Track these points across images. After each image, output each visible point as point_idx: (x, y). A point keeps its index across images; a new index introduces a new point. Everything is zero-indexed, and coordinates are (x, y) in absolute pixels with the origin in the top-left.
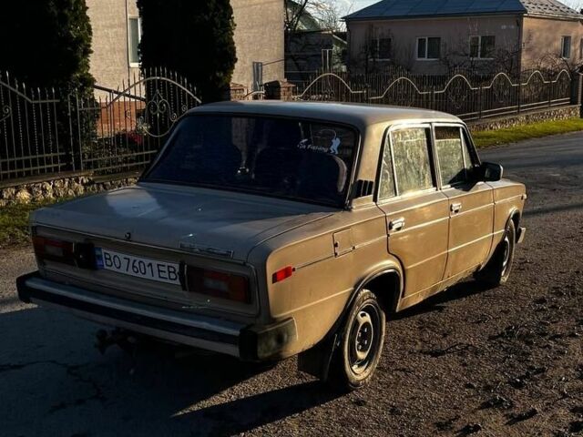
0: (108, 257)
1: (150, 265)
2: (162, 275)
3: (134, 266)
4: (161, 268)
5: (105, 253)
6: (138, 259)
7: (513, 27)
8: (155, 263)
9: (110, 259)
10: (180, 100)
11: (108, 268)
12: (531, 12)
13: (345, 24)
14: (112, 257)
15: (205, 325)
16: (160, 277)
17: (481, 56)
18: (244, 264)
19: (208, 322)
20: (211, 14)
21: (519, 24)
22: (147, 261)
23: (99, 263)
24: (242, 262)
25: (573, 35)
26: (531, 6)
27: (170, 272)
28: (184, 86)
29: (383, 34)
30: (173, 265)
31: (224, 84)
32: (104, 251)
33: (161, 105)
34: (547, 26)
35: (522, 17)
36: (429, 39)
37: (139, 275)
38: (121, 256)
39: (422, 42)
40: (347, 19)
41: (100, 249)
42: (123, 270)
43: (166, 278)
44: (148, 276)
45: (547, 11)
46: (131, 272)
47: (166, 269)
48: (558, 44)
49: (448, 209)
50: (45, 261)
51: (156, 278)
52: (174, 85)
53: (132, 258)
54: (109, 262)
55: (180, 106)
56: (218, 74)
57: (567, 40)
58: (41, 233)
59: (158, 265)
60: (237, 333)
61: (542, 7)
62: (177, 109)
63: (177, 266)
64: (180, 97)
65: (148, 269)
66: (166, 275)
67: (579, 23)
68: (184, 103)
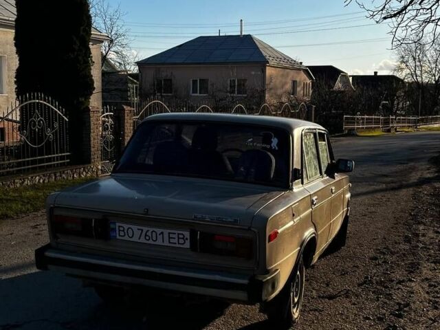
0: (121, 229)
1: (162, 233)
2: (172, 241)
3: (146, 235)
4: (171, 236)
5: (119, 227)
6: (151, 230)
7: (259, 73)
8: (166, 232)
9: (123, 231)
10: (53, 118)
11: (121, 238)
12: (272, 63)
13: (137, 68)
14: (126, 229)
15: (218, 278)
16: (170, 242)
17: (238, 94)
18: (249, 229)
19: (219, 275)
20: (76, 53)
21: (264, 71)
22: (159, 231)
23: (113, 234)
24: (247, 228)
25: (298, 80)
26: (271, 58)
27: (179, 238)
28: (56, 108)
29: (167, 76)
30: (184, 233)
31: (84, 106)
32: (118, 224)
33: (39, 122)
34: (281, 73)
35: (265, 67)
36: (200, 80)
37: (151, 242)
38: (135, 228)
39: (195, 82)
40: (139, 64)
41: (115, 223)
42: (135, 239)
43: (175, 243)
44: (159, 242)
45: (282, 62)
46: (143, 240)
47: (176, 236)
48: (289, 87)
49: (330, 191)
50: (58, 235)
51: (166, 244)
52: (49, 107)
53: (145, 229)
54: (122, 233)
55: (53, 123)
56: (80, 99)
57: (294, 82)
58: (57, 212)
59: (169, 233)
60: (245, 282)
61: (278, 60)
62: (51, 126)
63: (187, 234)
64: (53, 116)
65: (160, 237)
66: (176, 241)
67: (302, 72)
68: (56, 121)
